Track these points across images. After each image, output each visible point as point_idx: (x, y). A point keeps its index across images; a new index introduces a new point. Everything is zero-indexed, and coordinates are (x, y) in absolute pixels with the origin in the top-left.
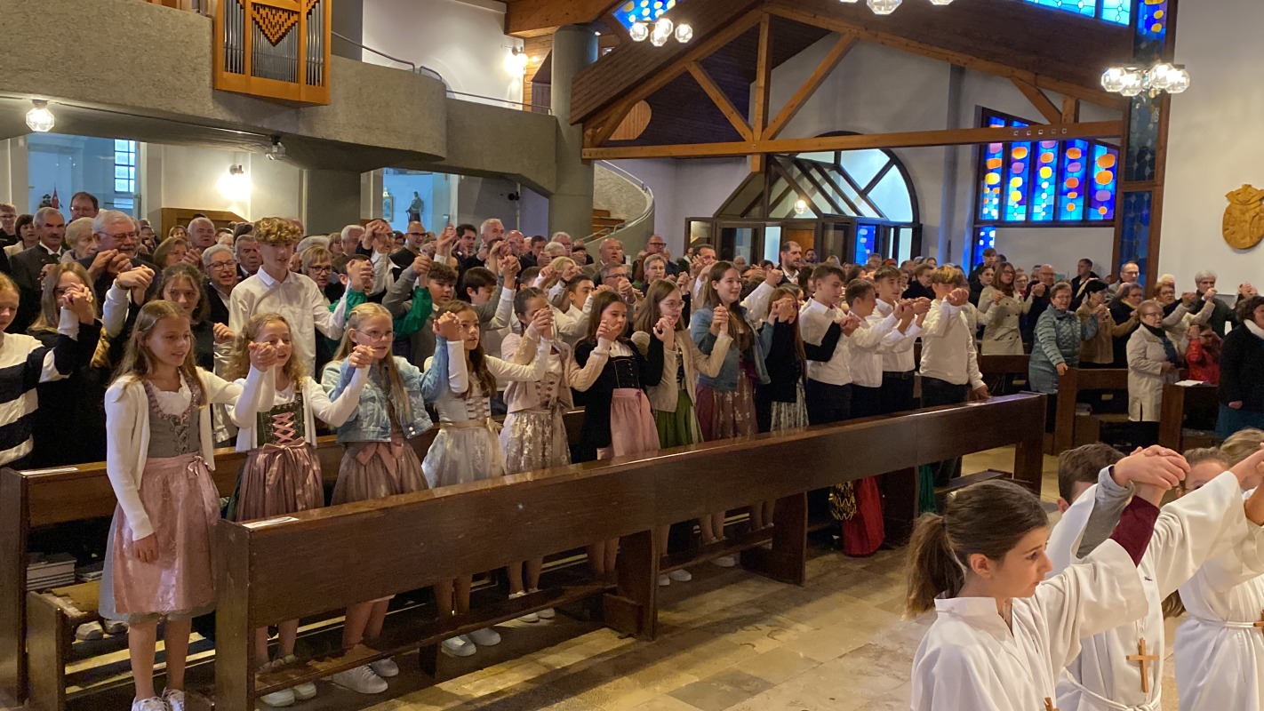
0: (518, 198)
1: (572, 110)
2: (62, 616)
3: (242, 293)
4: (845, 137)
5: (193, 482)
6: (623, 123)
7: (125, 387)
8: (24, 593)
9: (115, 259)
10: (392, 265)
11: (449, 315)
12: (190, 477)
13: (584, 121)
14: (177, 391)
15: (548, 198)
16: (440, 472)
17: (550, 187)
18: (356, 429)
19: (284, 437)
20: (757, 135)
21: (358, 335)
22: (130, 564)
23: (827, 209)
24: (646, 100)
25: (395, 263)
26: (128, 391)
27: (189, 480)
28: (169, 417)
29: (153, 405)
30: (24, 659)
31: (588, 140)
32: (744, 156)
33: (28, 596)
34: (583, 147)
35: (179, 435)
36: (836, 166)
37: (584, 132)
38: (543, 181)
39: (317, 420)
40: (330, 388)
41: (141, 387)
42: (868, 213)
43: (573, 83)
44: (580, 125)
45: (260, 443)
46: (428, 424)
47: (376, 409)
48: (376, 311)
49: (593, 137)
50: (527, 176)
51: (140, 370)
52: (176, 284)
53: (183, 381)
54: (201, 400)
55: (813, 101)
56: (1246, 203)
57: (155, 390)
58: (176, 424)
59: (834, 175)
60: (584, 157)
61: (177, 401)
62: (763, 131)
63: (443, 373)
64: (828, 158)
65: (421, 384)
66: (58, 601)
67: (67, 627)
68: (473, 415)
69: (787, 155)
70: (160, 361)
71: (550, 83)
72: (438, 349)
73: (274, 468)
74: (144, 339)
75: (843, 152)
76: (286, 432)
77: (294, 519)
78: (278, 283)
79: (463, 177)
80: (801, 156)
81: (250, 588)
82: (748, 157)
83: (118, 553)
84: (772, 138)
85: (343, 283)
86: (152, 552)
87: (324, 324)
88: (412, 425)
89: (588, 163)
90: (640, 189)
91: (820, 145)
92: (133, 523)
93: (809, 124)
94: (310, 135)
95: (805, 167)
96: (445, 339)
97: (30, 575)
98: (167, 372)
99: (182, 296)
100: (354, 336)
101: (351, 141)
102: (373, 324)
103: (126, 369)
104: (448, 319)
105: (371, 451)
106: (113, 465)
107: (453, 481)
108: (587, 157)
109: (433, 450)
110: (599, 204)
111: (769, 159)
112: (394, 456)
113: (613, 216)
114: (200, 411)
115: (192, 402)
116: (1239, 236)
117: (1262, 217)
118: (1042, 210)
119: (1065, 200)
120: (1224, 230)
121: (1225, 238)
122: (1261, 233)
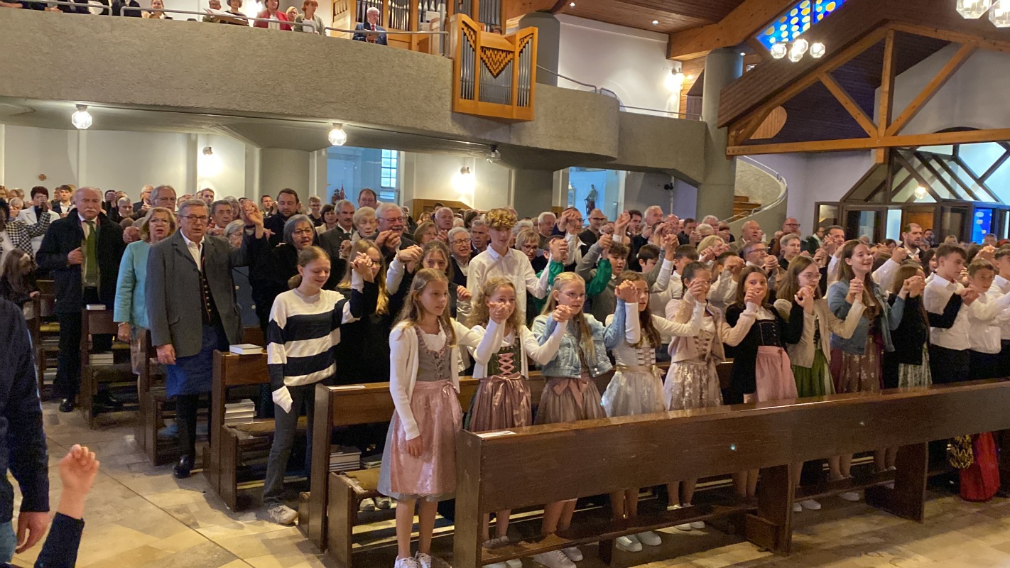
0: (672, 188)
1: (719, 117)
2: (352, 492)
3: (477, 264)
4: (963, 132)
5: (446, 401)
6: (762, 125)
7: (403, 330)
8: (328, 473)
9: (390, 237)
10: (581, 243)
11: (628, 283)
12: (445, 396)
13: (729, 125)
14: (437, 334)
15: (696, 187)
16: (615, 403)
17: (699, 179)
18: (556, 367)
19: (506, 371)
20: (882, 131)
21: (560, 295)
22: (402, 457)
23: (945, 194)
24: (782, 106)
25: (583, 241)
26: (405, 333)
27: (443, 399)
28: (432, 352)
29: (421, 343)
30: (325, 521)
31: (731, 140)
32: (869, 150)
33: (330, 476)
34: (728, 145)
35: (438, 366)
36: (955, 158)
37: (729, 133)
38: (693, 174)
39: (530, 360)
40: (539, 335)
41: (414, 330)
42: (984, 197)
43: (721, 94)
44: (726, 128)
45: (489, 374)
46: (608, 366)
47: (571, 353)
48: (574, 278)
49: (736, 137)
50: (681, 170)
51: (413, 317)
52: (432, 255)
53: (441, 328)
54: (452, 341)
55: (934, 102)
57: (423, 332)
58: (436, 358)
59: (952, 165)
60: (728, 154)
61: (437, 341)
62: (887, 128)
63: (621, 327)
64: (948, 150)
65: (604, 336)
66: (349, 481)
67: (355, 499)
68: (643, 362)
69: (908, 148)
70: (428, 312)
71: (702, 96)
72: (618, 308)
73: (499, 393)
74: (418, 295)
75: (961, 145)
76: (507, 368)
77: (512, 433)
78: (501, 256)
79: (629, 172)
80: (920, 149)
81: (481, 482)
82: (873, 150)
83: (394, 448)
84: (895, 134)
85: (546, 257)
86: (418, 449)
87: (533, 287)
88: (596, 366)
89: (732, 158)
90: (775, 179)
91: (940, 140)
92: (405, 427)
93: (929, 121)
94: (518, 144)
95: (925, 159)
96: (624, 301)
97: (332, 461)
98: (430, 319)
99: (436, 264)
100: (557, 296)
101: (548, 148)
102: (572, 287)
103: (404, 317)
104: (627, 286)
105: (564, 386)
106: (394, 385)
107: (625, 412)
108: (731, 153)
109: (610, 387)
110: (739, 191)
111: (892, 152)
112: (580, 391)
113: (751, 201)
114: (451, 348)
115: (446, 342)
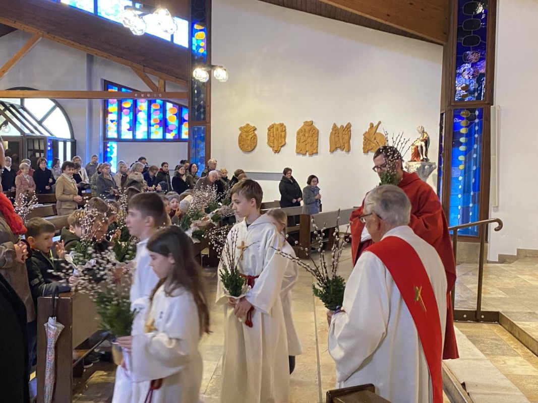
36: (23, 107)
56: (247, 132)
64: (17, 102)
75: (25, 99)
95: (7, 106)
116: (246, 146)
117: (255, 138)
118: (141, 133)
119: (153, 129)
120: (239, 143)
121: (240, 147)
122: (255, 145)
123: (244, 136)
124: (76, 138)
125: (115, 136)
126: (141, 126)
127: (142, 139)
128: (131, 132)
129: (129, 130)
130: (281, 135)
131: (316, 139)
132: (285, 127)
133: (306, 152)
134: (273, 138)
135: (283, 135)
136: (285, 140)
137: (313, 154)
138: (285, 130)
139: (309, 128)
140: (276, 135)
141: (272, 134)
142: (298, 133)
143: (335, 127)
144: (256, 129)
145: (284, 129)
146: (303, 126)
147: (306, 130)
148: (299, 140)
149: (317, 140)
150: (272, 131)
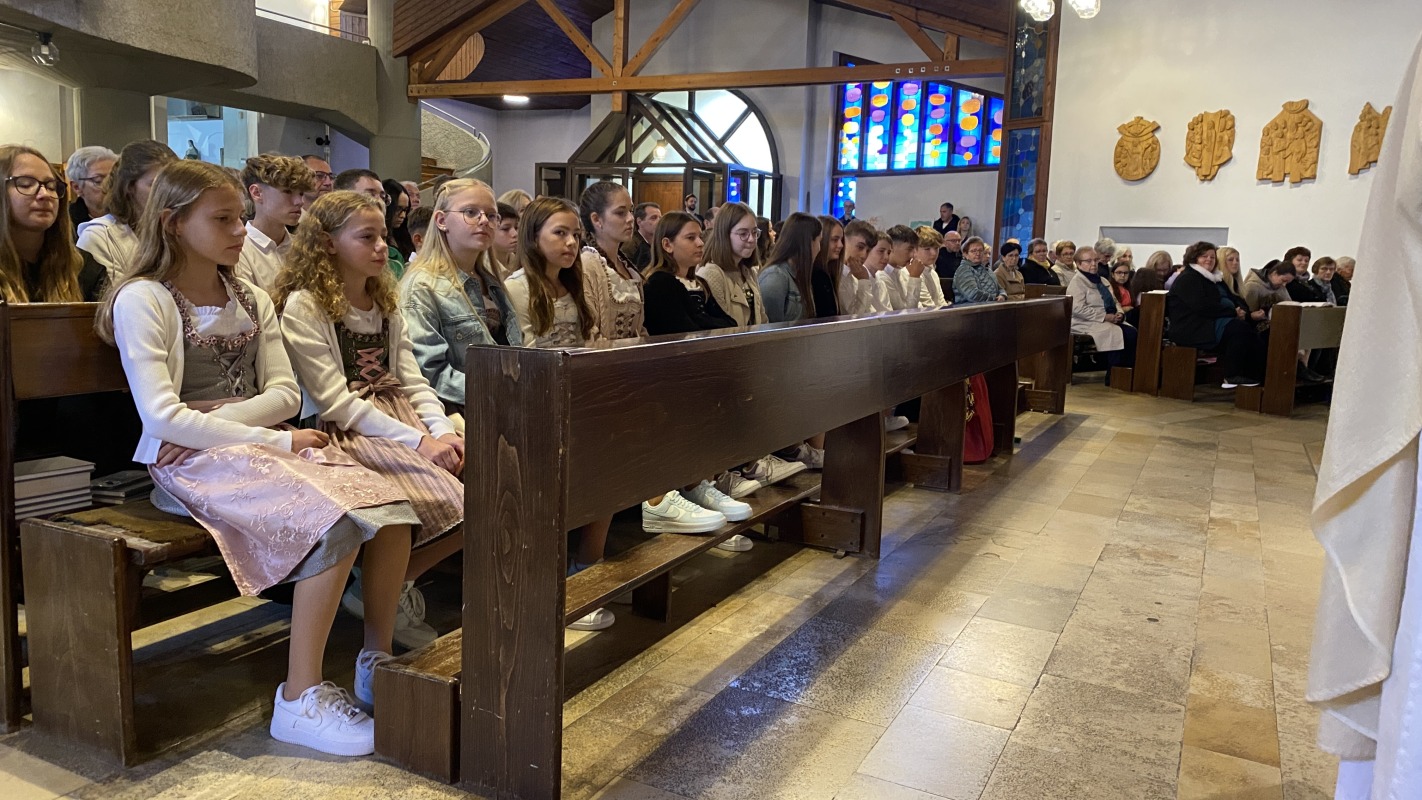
0: (328, 143)
1: (395, 41)
6: (453, 61)
13: (409, 54)
15: (367, 146)
17: (372, 128)
20: (618, 70)
24: (480, 32)
31: (415, 75)
34: (409, 83)
36: (691, 113)
37: (409, 66)
38: (366, 120)
43: (395, 10)
44: (404, 59)
49: (421, 72)
50: (346, 113)
56: (1136, 135)
57: (187, 302)
60: (410, 94)
62: (623, 66)
64: (683, 101)
69: (644, 94)
70: (201, 259)
71: (366, 13)
74: (174, 222)
75: (697, 92)
79: (263, 115)
80: (656, 98)
82: (594, 99)
84: (634, 75)
89: (414, 100)
91: (689, 83)
94: (94, 33)
95: (663, 110)
108: (415, 94)
110: (425, 153)
111: (630, 97)
113: (440, 165)
116: (1131, 169)
117: (1154, 148)
118: (904, 157)
119: (928, 147)
120: (1116, 163)
121: (1117, 171)
122: (1154, 164)
123: (1129, 146)
124: (781, 172)
125: (854, 165)
126: (906, 143)
127: (906, 169)
128: (885, 156)
129: (881, 152)
130: (1222, 138)
131: (1315, 143)
132: (1233, 118)
133: (1285, 175)
134: (1199, 147)
135: (1226, 138)
136: (1230, 149)
137: (1301, 179)
138: (1233, 126)
139: (1296, 117)
140: (1209, 138)
141: (1198, 137)
142: (1267, 132)
143: (1369, 113)
144: (1158, 128)
145: (1230, 124)
146: (1282, 113)
147: (1289, 124)
148: (1266, 148)
149: (1318, 146)
150: (1198, 129)
